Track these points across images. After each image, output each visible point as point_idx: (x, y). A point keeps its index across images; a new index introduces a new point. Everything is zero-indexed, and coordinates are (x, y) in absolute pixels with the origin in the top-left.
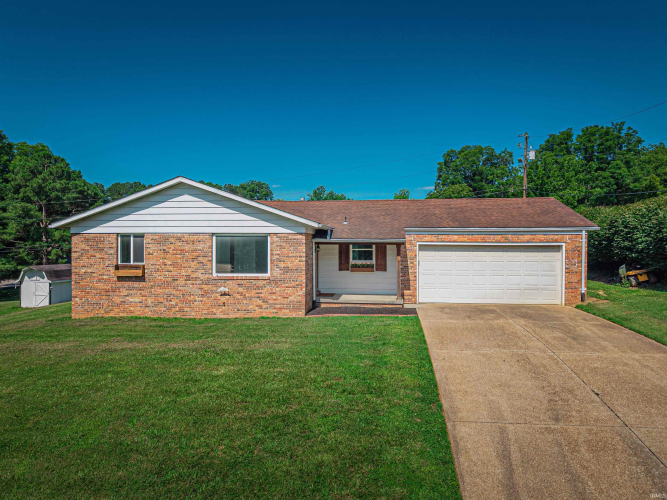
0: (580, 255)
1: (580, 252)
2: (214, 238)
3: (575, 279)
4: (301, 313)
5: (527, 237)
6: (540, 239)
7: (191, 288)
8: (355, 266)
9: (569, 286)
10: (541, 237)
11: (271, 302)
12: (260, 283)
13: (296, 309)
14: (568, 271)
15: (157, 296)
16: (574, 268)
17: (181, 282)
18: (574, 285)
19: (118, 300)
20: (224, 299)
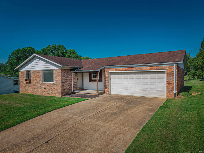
0: (173, 76)
1: (173, 74)
2: (43, 71)
3: (171, 87)
4: (60, 96)
5: (149, 68)
6: (155, 68)
7: (39, 86)
8: (93, 80)
9: (168, 90)
10: (155, 67)
11: (54, 91)
12: (52, 85)
13: (59, 94)
14: (168, 83)
15: (33, 88)
16: (171, 81)
17: (37, 84)
18: (171, 89)
19: (26, 89)
20: (44, 90)
